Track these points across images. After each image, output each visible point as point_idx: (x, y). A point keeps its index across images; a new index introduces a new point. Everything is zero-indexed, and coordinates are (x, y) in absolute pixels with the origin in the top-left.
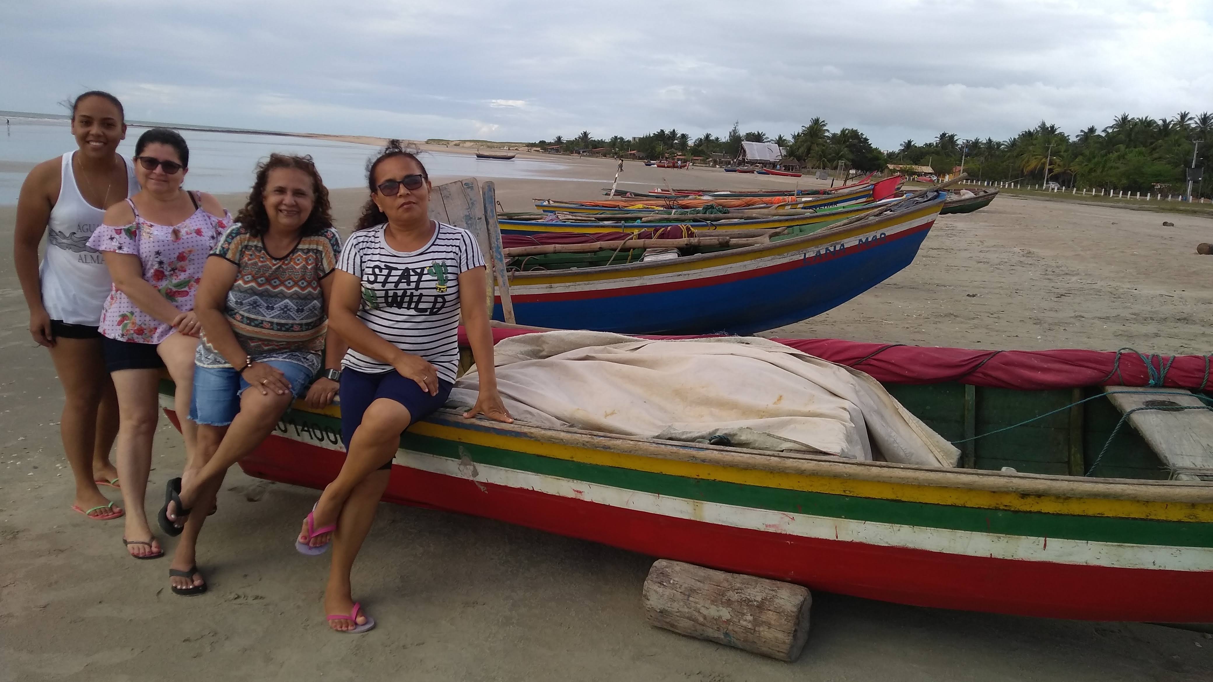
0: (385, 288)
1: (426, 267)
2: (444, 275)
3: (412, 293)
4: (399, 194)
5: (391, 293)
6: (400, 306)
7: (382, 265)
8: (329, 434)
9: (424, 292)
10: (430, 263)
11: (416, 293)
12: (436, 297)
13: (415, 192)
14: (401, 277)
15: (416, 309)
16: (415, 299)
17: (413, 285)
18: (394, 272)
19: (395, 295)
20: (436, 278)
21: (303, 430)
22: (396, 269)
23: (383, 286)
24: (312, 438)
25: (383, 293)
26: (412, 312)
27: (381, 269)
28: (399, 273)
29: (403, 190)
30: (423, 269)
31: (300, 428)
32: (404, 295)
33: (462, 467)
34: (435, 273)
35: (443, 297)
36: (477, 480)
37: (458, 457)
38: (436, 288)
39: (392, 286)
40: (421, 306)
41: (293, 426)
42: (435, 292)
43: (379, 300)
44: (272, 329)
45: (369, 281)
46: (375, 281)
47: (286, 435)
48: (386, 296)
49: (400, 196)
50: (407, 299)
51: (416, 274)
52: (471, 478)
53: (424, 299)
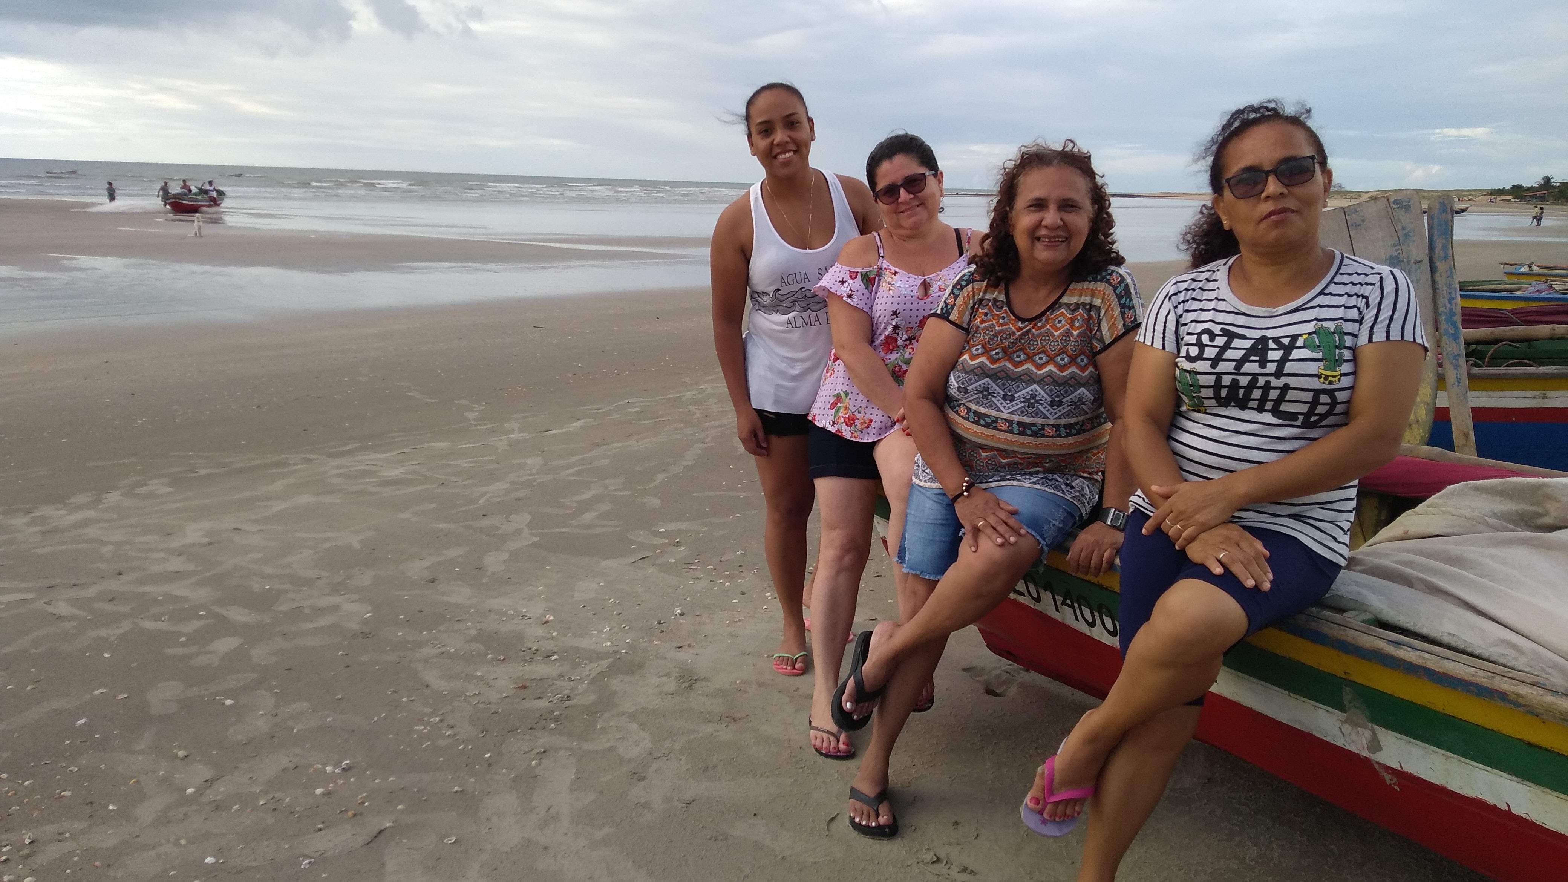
0: (1217, 370)
1: (1301, 335)
2: (1337, 351)
3: (1268, 383)
4: (1263, 195)
5: (1226, 380)
6: (1243, 405)
7: (1217, 329)
8: (1104, 617)
9: (1293, 382)
10: (1310, 327)
11: (1275, 382)
12: (1317, 392)
13: (1298, 190)
14: (1250, 351)
15: (1275, 412)
16: (1274, 394)
17: (1271, 367)
18: (1236, 343)
19: (1235, 385)
20: (1319, 356)
21: (1064, 603)
22: (1243, 337)
23: (1214, 366)
24: (1077, 619)
25: (1211, 380)
26: (1268, 418)
27: (1212, 336)
28: (1248, 344)
29: (1273, 186)
30: (1294, 338)
31: (1059, 599)
32: (1252, 385)
33: (1347, 728)
34: (1319, 346)
35: (1330, 393)
36: (1377, 760)
37: (1340, 707)
38: (1318, 376)
39: (1230, 367)
40: (1285, 407)
41: (1049, 594)
42: (1316, 384)
43: (1205, 393)
44: (1011, 432)
45: (1189, 358)
46: (1199, 357)
47: (1038, 607)
48: (1217, 386)
49: (1268, 197)
50: (1257, 394)
51: (1281, 346)
52: (1365, 753)
53: (1290, 395)
